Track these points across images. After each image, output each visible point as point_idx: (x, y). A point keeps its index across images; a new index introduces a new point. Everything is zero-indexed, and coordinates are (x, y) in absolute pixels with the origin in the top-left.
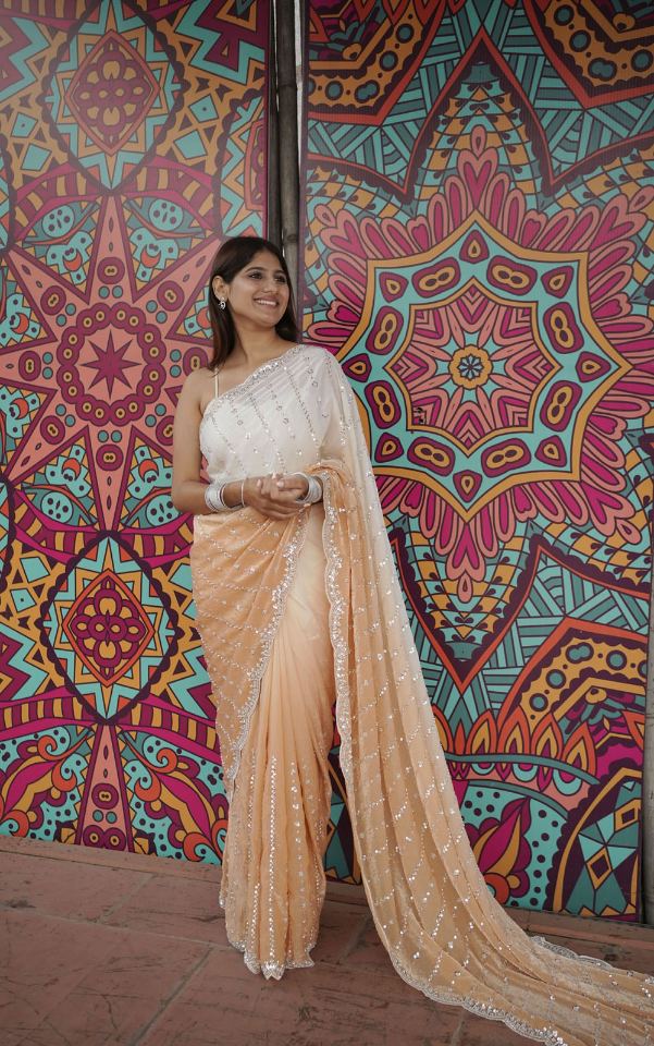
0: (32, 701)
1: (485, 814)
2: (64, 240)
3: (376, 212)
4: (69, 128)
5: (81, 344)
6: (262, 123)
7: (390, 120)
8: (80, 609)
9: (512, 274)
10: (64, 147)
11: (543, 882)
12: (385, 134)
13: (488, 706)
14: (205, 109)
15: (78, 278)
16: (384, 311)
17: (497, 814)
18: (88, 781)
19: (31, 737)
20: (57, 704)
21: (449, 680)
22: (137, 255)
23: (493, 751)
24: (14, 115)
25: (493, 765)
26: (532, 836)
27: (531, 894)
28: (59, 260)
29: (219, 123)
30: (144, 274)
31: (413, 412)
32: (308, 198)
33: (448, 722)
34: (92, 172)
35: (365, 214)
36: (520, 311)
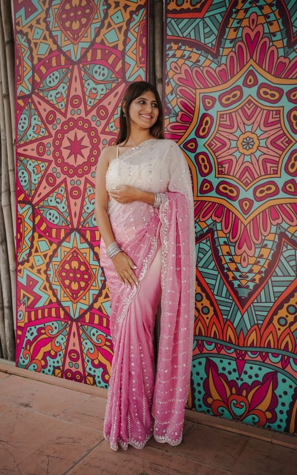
0: (43, 309)
1: (254, 379)
2: (56, 88)
3: (200, 64)
4: (57, 33)
5: (63, 137)
6: (144, 22)
7: (208, 14)
8: (63, 266)
9: (270, 92)
10: (55, 42)
11: (284, 417)
12: (205, 22)
13: (256, 322)
14: (118, 17)
15: (61, 106)
16: (204, 115)
17: (260, 379)
18: (66, 348)
19: (42, 326)
20: (53, 310)
21: (236, 308)
22: (87, 93)
23: (258, 345)
24: (34, 28)
25: (258, 353)
26: (278, 392)
27: (278, 422)
28: (53, 98)
29: (124, 24)
30: (90, 102)
31: (218, 168)
32: (167, 59)
33: (235, 329)
34: (67, 53)
35: (195, 65)
36: (274, 112)
